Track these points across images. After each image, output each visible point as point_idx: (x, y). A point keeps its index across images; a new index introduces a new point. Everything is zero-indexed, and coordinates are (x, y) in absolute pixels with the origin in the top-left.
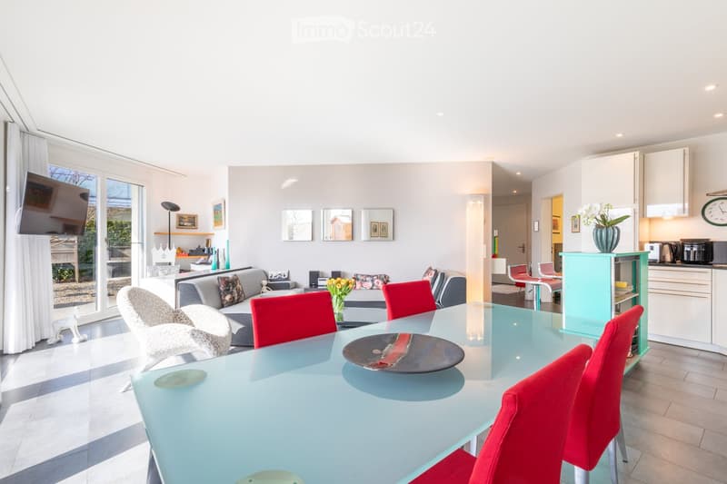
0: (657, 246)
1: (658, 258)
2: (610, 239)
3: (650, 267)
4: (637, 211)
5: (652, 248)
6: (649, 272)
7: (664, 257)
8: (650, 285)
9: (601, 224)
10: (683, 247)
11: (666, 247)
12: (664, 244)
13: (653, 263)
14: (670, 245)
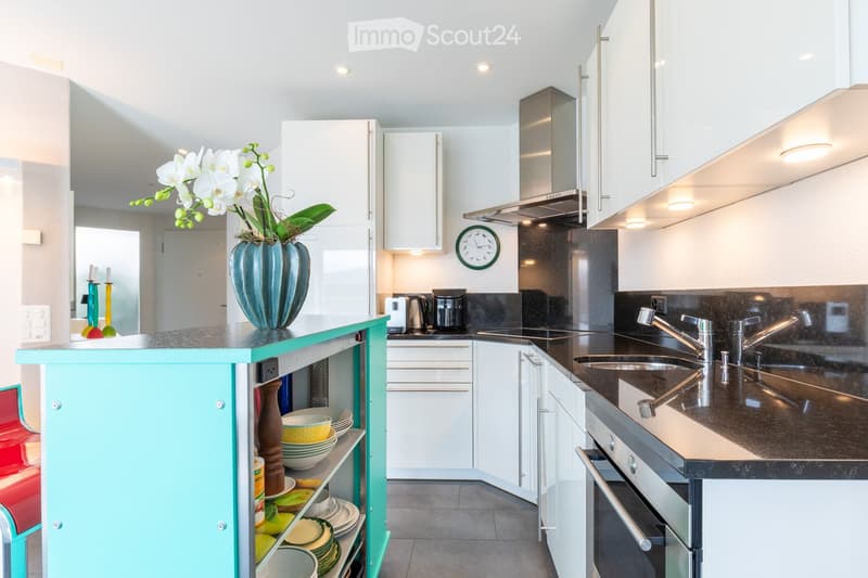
0: (402, 302)
1: (404, 325)
2: (276, 283)
3: (390, 342)
4: (374, 235)
5: (395, 306)
6: (389, 351)
7: (412, 321)
8: (391, 376)
9: (258, 233)
10: (436, 304)
11: (415, 302)
12: (412, 297)
13: (395, 334)
14: (420, 300)
